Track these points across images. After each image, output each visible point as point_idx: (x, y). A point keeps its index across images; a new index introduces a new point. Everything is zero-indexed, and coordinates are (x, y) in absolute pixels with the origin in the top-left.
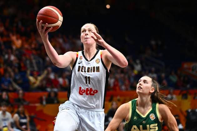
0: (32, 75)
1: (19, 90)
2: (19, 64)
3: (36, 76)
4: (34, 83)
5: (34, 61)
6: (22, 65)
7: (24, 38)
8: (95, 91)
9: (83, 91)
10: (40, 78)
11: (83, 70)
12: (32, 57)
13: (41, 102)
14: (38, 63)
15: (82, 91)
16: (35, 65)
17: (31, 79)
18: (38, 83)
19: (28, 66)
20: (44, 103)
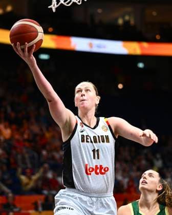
0: (24, 173)
1: (8, 193)
2: (8, 159)
3: (29, 174)
4: (27, 184)
5: (27, 156)
6: (12, 160)
7: (14, 127)
8: (106, 170)
9: (91, 170)
10: (34, 177)
11: (89, 140)
12: (24, 150)
13: (36, 209)
14: (32, 158)
15: (89, 169)
16: (28, 161)
17: (23, 178)
18: (32, 184)
19: (20, 162)
20: (40, 209)
